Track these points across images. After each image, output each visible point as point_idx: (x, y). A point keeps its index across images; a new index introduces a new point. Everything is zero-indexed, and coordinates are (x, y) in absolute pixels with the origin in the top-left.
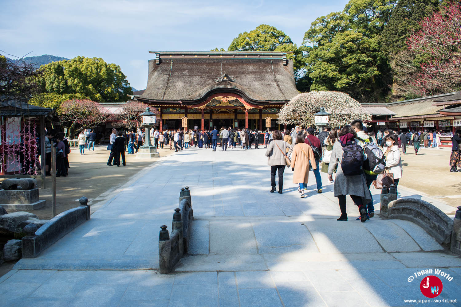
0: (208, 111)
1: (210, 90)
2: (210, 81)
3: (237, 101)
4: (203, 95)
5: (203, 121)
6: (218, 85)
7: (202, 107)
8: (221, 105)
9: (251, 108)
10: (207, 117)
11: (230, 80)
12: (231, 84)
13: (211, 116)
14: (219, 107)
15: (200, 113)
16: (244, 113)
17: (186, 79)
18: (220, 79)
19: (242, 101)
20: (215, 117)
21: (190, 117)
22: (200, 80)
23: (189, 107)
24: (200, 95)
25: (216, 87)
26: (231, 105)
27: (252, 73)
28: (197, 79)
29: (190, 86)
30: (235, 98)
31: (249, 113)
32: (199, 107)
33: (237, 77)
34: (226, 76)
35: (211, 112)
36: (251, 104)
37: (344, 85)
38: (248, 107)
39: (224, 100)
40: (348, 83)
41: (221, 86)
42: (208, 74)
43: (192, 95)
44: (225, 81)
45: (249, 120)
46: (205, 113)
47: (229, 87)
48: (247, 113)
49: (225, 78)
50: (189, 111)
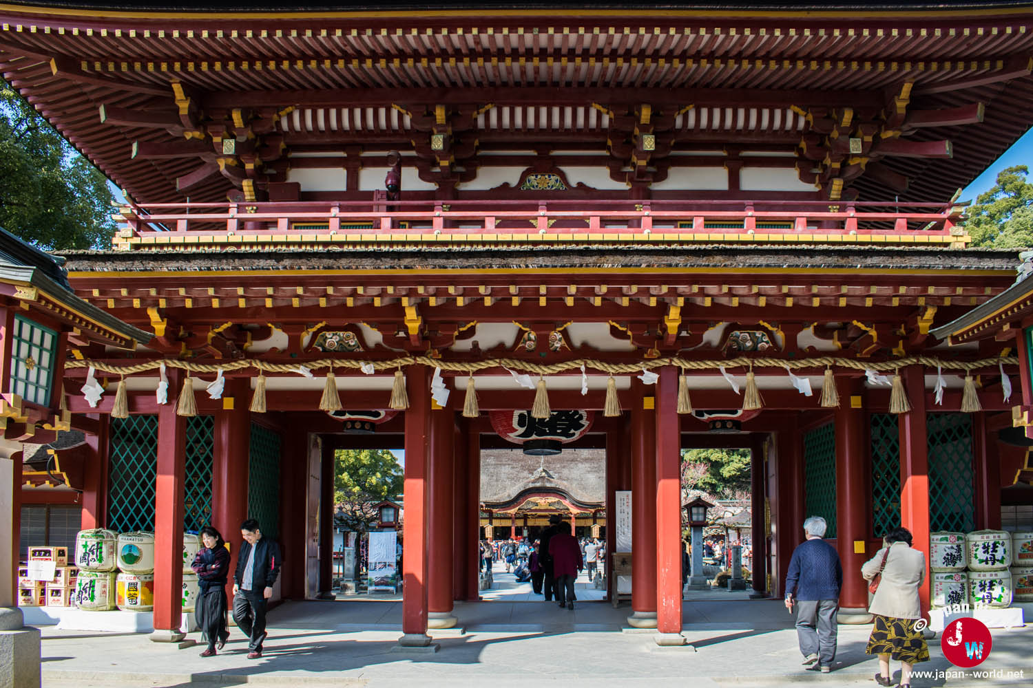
0: (522, 515)
1: (522, 489)
2: (526, 473)
3: (558, 502)
4: (513, 496)
5: (513, 528)
6: (533, 482)
7: (513, 511)
8: (538, 508)
9: (579, 511)
10: (520, 523)
11: (550, 476)
12: (551, 482)
13: (525, 523)
14: (536, 510)
15: (510, 518)
16: (570, 518)
17: (492, 470)
18: (537, 474)
19: (566, 503)
20: (531, 523)
21: (496, 523)
22: (511, 471)
23: (494, 510)
24: (509, 496)
25: (531, 485)
26: (552, 508)
27: (586, 460)
28: (507, 471)
29: (497, 481)
30: (557, 499)
31: (576, 518)
32: (509, 511)
33: (564, 467)
34: (544, 471)
35: (525, 517)
36: (578, 507)
37: (733, 473)
38: (574, 511)
39: (542, 502)
40: (739, 470)
41: (538, 485)
42: (523, 463)
43: (499, 496)
44: (543, 477)
45: (576, 527)
46: (516, 518)
47: (548, 485)
48: (573, 519)
49: (544, 474)
50: (495, 515)
